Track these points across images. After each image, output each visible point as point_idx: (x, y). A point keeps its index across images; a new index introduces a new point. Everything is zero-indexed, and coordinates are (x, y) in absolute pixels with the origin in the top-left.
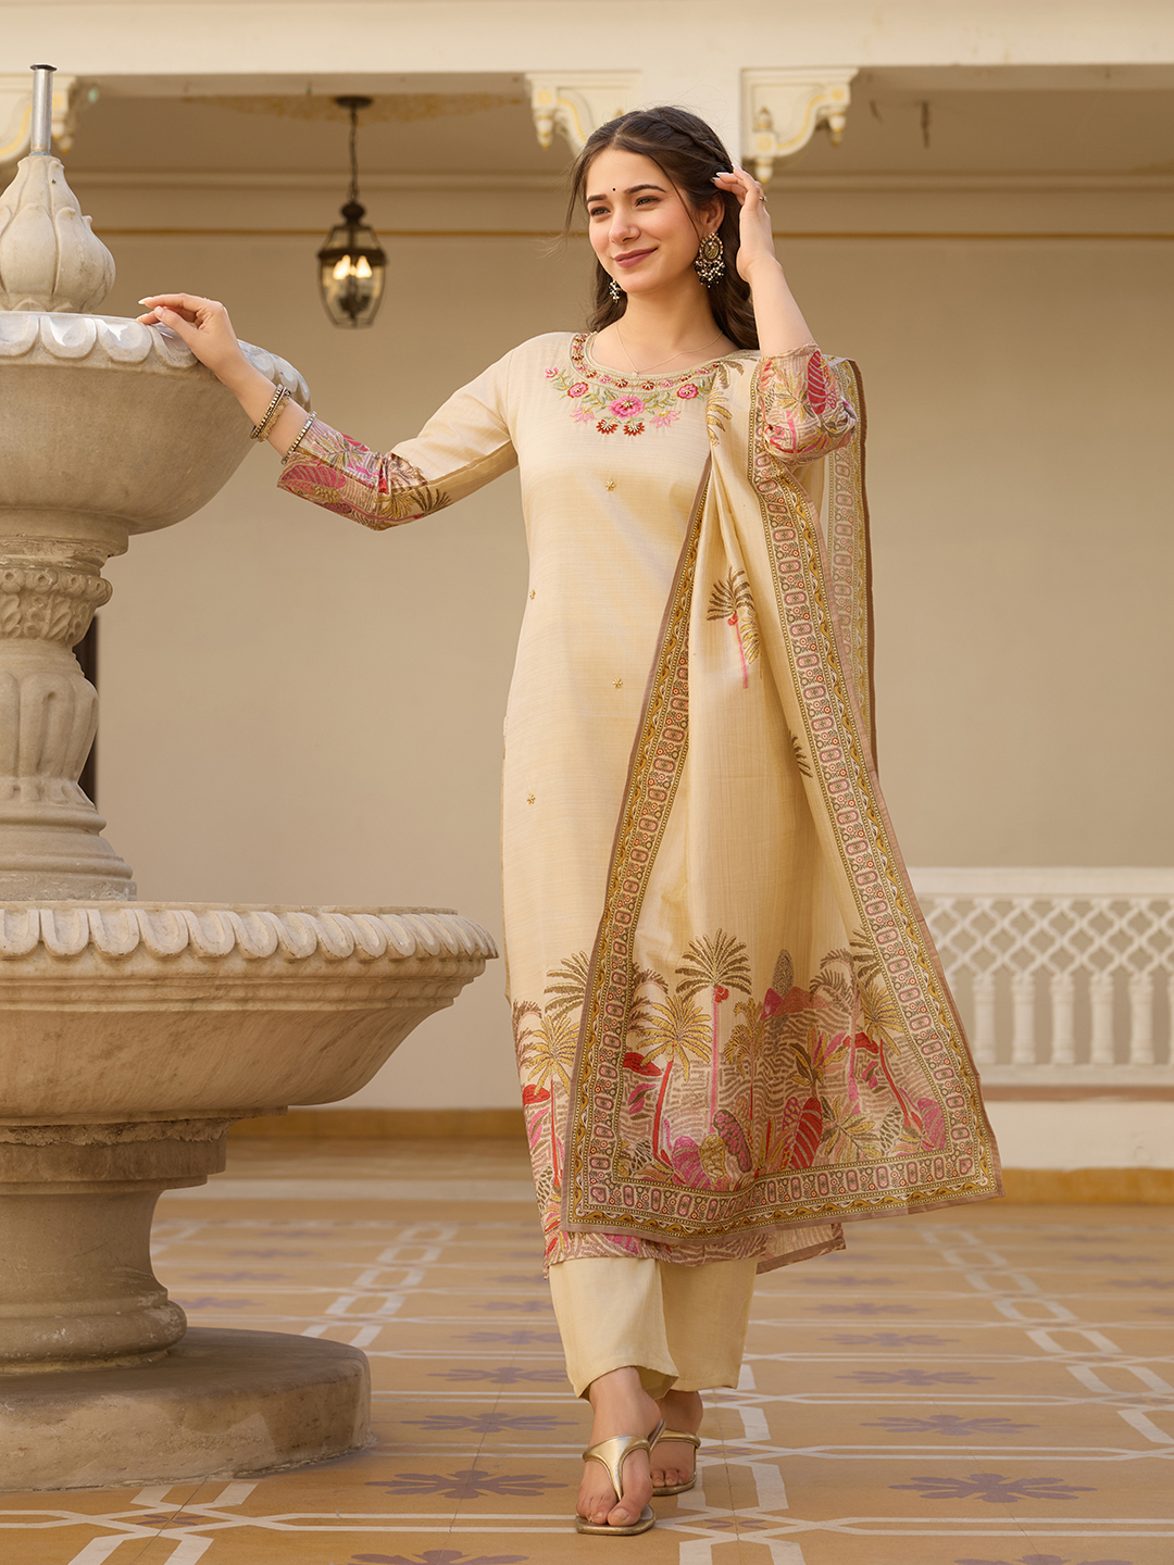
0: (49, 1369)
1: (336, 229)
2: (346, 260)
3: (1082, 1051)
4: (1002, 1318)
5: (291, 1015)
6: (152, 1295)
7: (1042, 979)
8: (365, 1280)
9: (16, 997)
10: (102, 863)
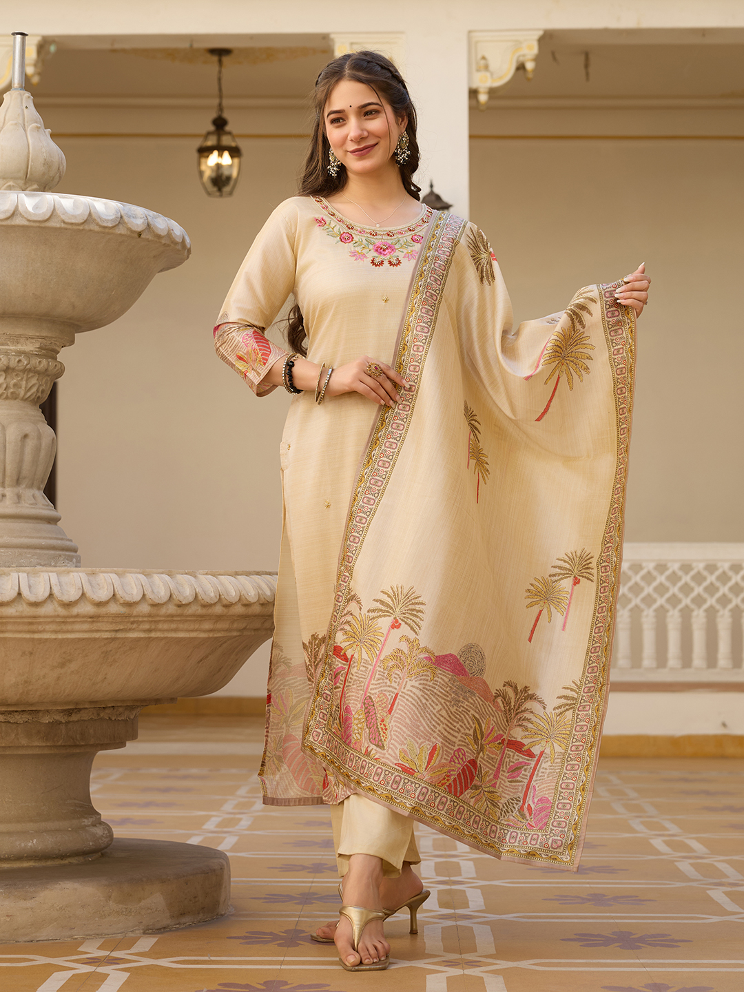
0: (25, 865)
1: (209, 133)
2: (216, 153)
3: (686, 660)
4: (633, 831)
5: (179, 640)
6: (91, 817)
7: (661, 614)
8: (228, 807)
9: (4, 628)
10: (59, 542)
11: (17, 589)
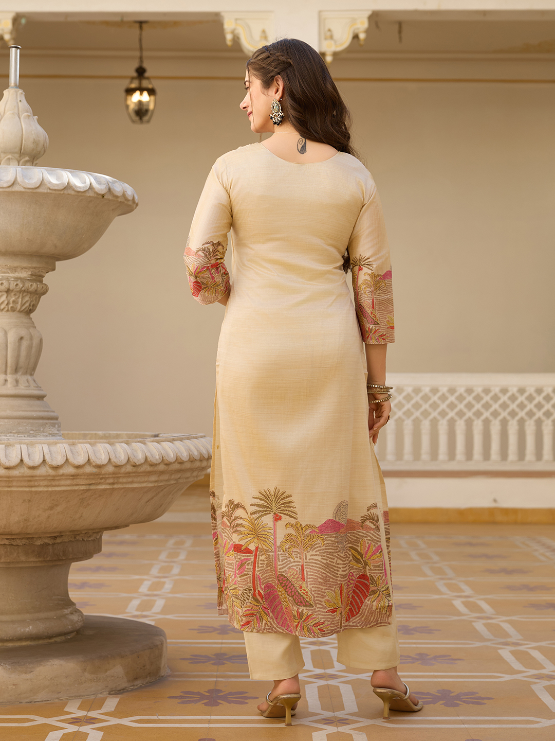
0: (24, 644)
1: (133, 78)
2: (138, 93)
3: (469, 455)
4: (439, 592)
6: (70, 608)
7: (452, 423)
8: (155, 571)
9: (10, 484)
10: (46, 414)
11: (20, 457)
